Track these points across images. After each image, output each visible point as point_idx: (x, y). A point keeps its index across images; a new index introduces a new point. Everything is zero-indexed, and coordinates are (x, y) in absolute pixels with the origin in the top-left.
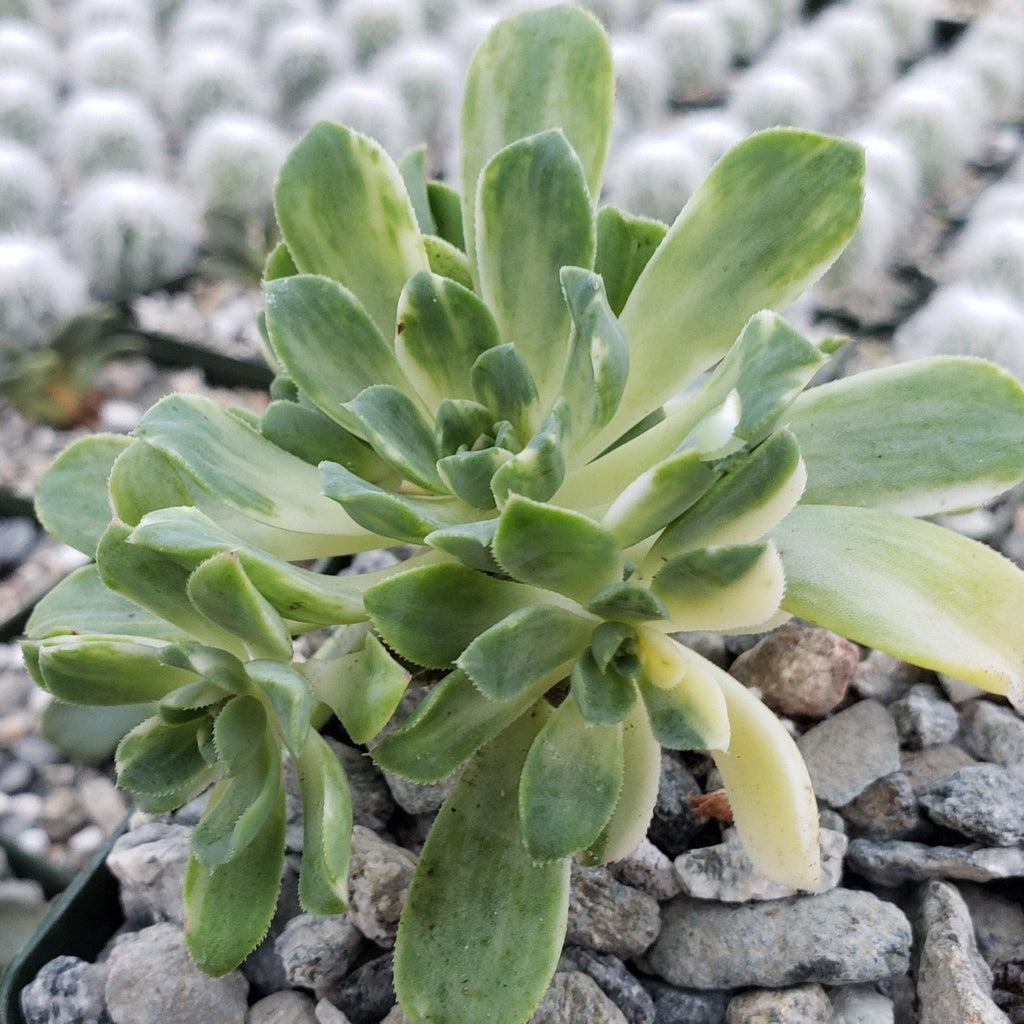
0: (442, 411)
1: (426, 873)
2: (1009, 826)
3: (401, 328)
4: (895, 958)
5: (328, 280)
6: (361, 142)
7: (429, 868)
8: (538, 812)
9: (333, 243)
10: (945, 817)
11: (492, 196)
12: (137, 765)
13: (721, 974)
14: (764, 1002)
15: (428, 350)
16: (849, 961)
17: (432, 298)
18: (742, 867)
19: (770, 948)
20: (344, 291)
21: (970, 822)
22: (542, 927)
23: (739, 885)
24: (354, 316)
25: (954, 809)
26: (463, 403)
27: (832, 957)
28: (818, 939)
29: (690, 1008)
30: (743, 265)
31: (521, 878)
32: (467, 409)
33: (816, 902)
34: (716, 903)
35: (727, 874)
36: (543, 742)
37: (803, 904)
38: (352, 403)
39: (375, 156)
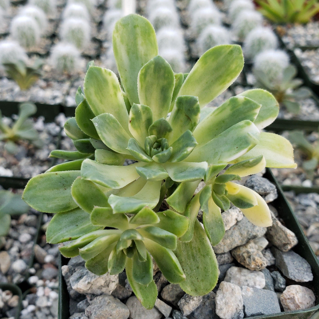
2: (271, 190)
3: (130, 121)
6: (105, 71)
11: (143, 77)
12: (113, 268)
13: (230, 247)
14: (243, 250)
16: (258, 234)
17: (138, 111)
18: (227, 222)
19: (238, 237)
20: (111, 115)
23: (228, 226)
27: (254, 234)
28: (249, 231)
29: (225, 257)
30: (212, 81)
33: (241, 222)
37: (239, 224)
38: (129, 147)
39: (110, 74)
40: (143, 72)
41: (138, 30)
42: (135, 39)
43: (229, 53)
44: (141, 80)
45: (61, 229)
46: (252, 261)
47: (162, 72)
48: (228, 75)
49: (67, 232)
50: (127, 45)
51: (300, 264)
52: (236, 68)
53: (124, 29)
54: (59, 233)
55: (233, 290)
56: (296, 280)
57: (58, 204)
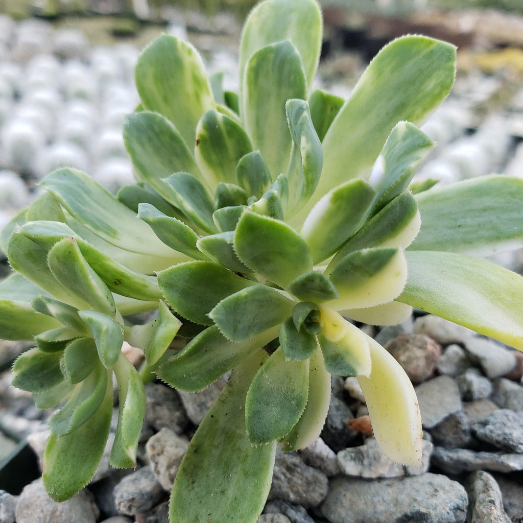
0: (219, 190)
1: (193, 451)
3: (198, 142)
4: (459, 512)
5: (160, 115)
7: (195, 449)
8: (256, 414)
9: (165, 99)
10: (486, 435)
11: (252, 75)
15: (214, 157)
16: (433, 513)
17: (215, 125)
18: (375, 458)
19: (388, 504)
20: (169, 122)
21: (500, 439)
22: (256, 485)
23: (373, 469)
24: (173, 137)
25: (491, 432)
26: (230, 186)
27: (423, 510)
28: (415, 500)
31: (247, 456)
32: (232, 190)
34: (360, 479)
35: (366, 462)
36: (262, 373)
37: (408, 481)
39: (190, 52)
44: (249, 82)
47: (286, 70)
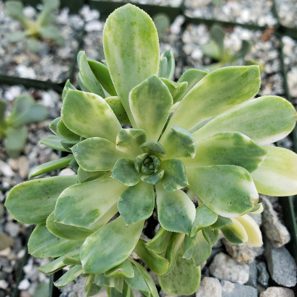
3: (117, 145)
6: (88, 95)
11: (135, 96)
12: (90, 291)
30: (219, 100)
38: (113, 176)
39: (94, 97)
40: (135, 92)
41: (136, 29)
42: (132, 38)
43: (242, 76)
44: (133, 98)
45: (42, 242)
46: (239, 256)
47: (158, 93)
48: (238, 98)
49: (48, 246)
50: (122, 46)
51: (287, 264)
52: (249, 92)
53: (118, 25)
54: (41, 246)
55: (213, 289)
56: (279, 283)
57: (41, 214)
